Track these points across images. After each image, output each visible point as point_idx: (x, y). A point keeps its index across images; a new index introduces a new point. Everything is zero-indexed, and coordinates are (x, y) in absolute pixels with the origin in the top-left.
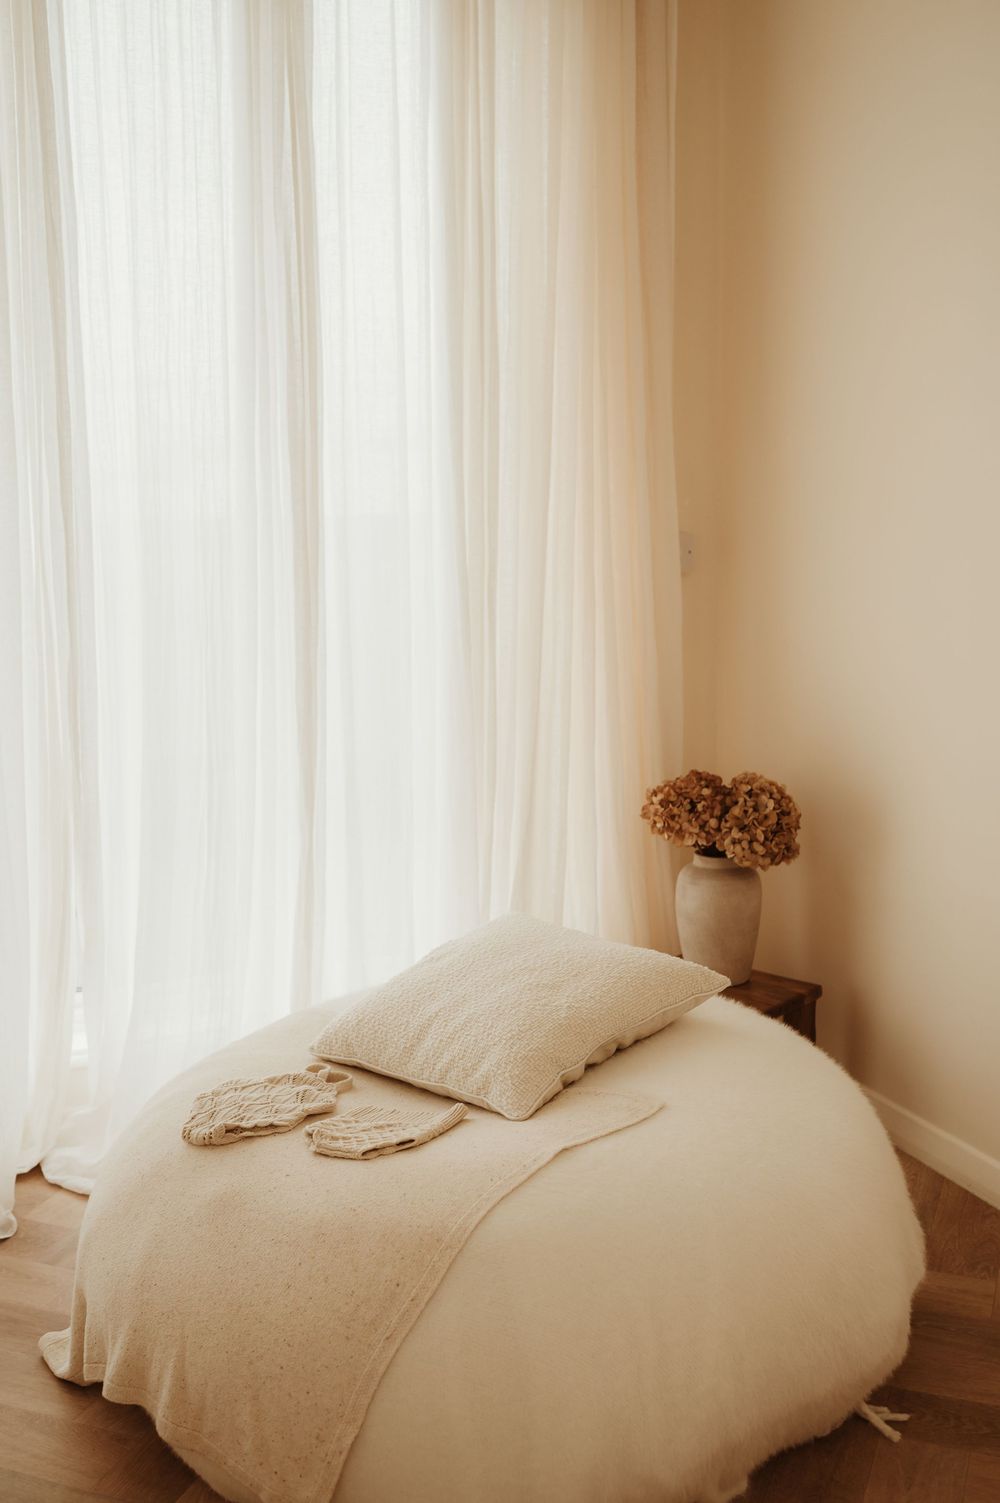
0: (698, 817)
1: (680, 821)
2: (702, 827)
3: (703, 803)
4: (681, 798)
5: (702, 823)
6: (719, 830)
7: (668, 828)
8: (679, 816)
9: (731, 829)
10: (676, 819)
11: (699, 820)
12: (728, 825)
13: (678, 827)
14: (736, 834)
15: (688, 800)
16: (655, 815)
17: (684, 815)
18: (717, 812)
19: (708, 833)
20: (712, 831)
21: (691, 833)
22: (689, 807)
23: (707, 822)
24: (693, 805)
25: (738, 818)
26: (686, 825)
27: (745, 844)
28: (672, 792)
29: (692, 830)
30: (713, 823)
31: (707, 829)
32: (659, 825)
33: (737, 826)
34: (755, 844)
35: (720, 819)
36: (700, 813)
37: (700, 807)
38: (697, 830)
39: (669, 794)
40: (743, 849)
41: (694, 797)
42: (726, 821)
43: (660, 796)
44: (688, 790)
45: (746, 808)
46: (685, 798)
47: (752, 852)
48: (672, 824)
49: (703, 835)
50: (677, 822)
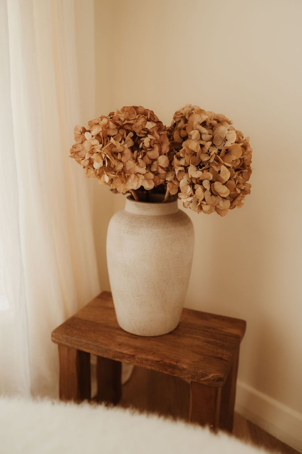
0: (145, 154)
1: (123, 159)
2: (149, 167)
3: (150, 136)
4: (121, 132)
5: (149, 162)
6: (170, 168)
7: (107, 168)
8: (122, 153)
9: (186, 168)
10: (119, 157)
11: (146, 158)
12: (182, 162)
13: (120, 167)
14: (194, 173)
15: (131, 134)
16: (92, 152)
17: (128, 152)
18: (166, 148)
19: (156, 174)
20: (161, 171)
21: (137, 174)
22: (131, 143)
23: (156, 160)
24: (136, 139)
25: (195, 154)
26: (130, 164)
27: (206, 184)
28: (111, 125)
29: (138, 169)
30: (163, 161)
31: (154, 169)
32: (97, 165)
33: (193, 164)
34: (216, 183)
35: (170, 155)
36: (146, 149)
37: (146, 142)
38: (143, 170)
39: (106, 127)
40: (204, 190)
41: (137, 131)
42: (179, 158)
43: (96, 130)
44: (131, 122)
45: (202, 142)
46: (128, 132)
47: (212, 194)
48: (114, 162)
49: (151, 176)
50: (120, 161)
